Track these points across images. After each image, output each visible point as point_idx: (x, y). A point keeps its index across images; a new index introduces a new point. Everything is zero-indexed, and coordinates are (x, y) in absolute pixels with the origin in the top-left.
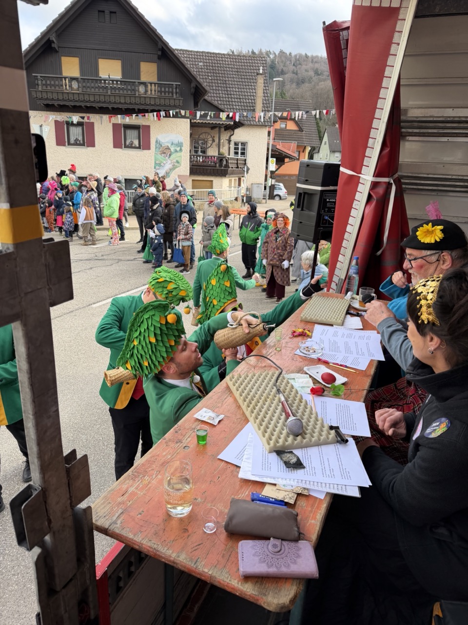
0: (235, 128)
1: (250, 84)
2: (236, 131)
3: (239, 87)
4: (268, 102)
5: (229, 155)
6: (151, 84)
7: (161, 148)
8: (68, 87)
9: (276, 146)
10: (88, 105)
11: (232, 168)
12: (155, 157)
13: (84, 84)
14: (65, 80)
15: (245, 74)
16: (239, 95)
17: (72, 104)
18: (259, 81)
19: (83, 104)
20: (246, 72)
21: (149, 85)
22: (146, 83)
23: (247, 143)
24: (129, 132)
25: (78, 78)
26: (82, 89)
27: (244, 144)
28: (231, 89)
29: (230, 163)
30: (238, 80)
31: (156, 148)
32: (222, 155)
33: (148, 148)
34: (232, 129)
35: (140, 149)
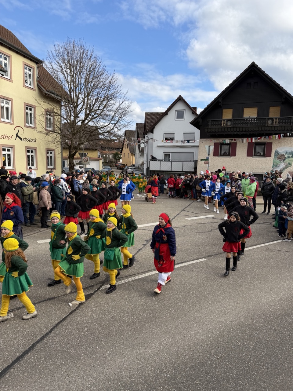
6: (276, 118)
7: (279, 155)
8: (225, 125)
10: (235, 133)
12: (273, 161)
13: (234, 122)
14: (224, 121)
17: (226, 133)
19: (232, 133)
21: (275, 119)
22: (273, 118)
24: (258, 147)
25: (231, 120)
26: (233, 125)
31: (275, 155)
33: (270, 156)
35: (264, 156)
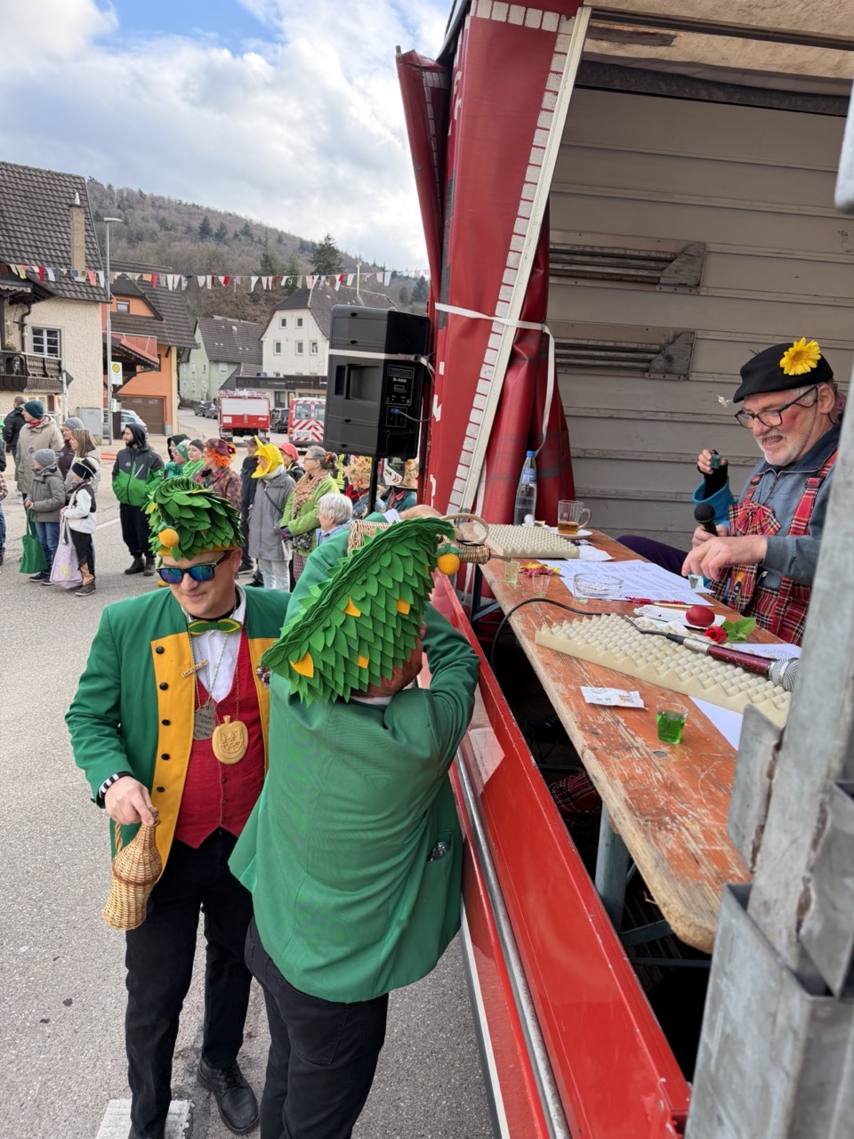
0: (34, 302)
1: (54, 222)
2: (35, 307)
3: (33, 225)
4: (95, 259)
5: (23, 350)
9: (120, 340)
11: (34, 375)
15: (42, 203)
16: (35, 241)
18: (75, 219)
20: (44, 200)
23: (60, 330)
27: (51, 333)
28: (16, 228)
29: (30, 366)
30: (28, 212)
32: (10, 349)
34: (25, 303)
